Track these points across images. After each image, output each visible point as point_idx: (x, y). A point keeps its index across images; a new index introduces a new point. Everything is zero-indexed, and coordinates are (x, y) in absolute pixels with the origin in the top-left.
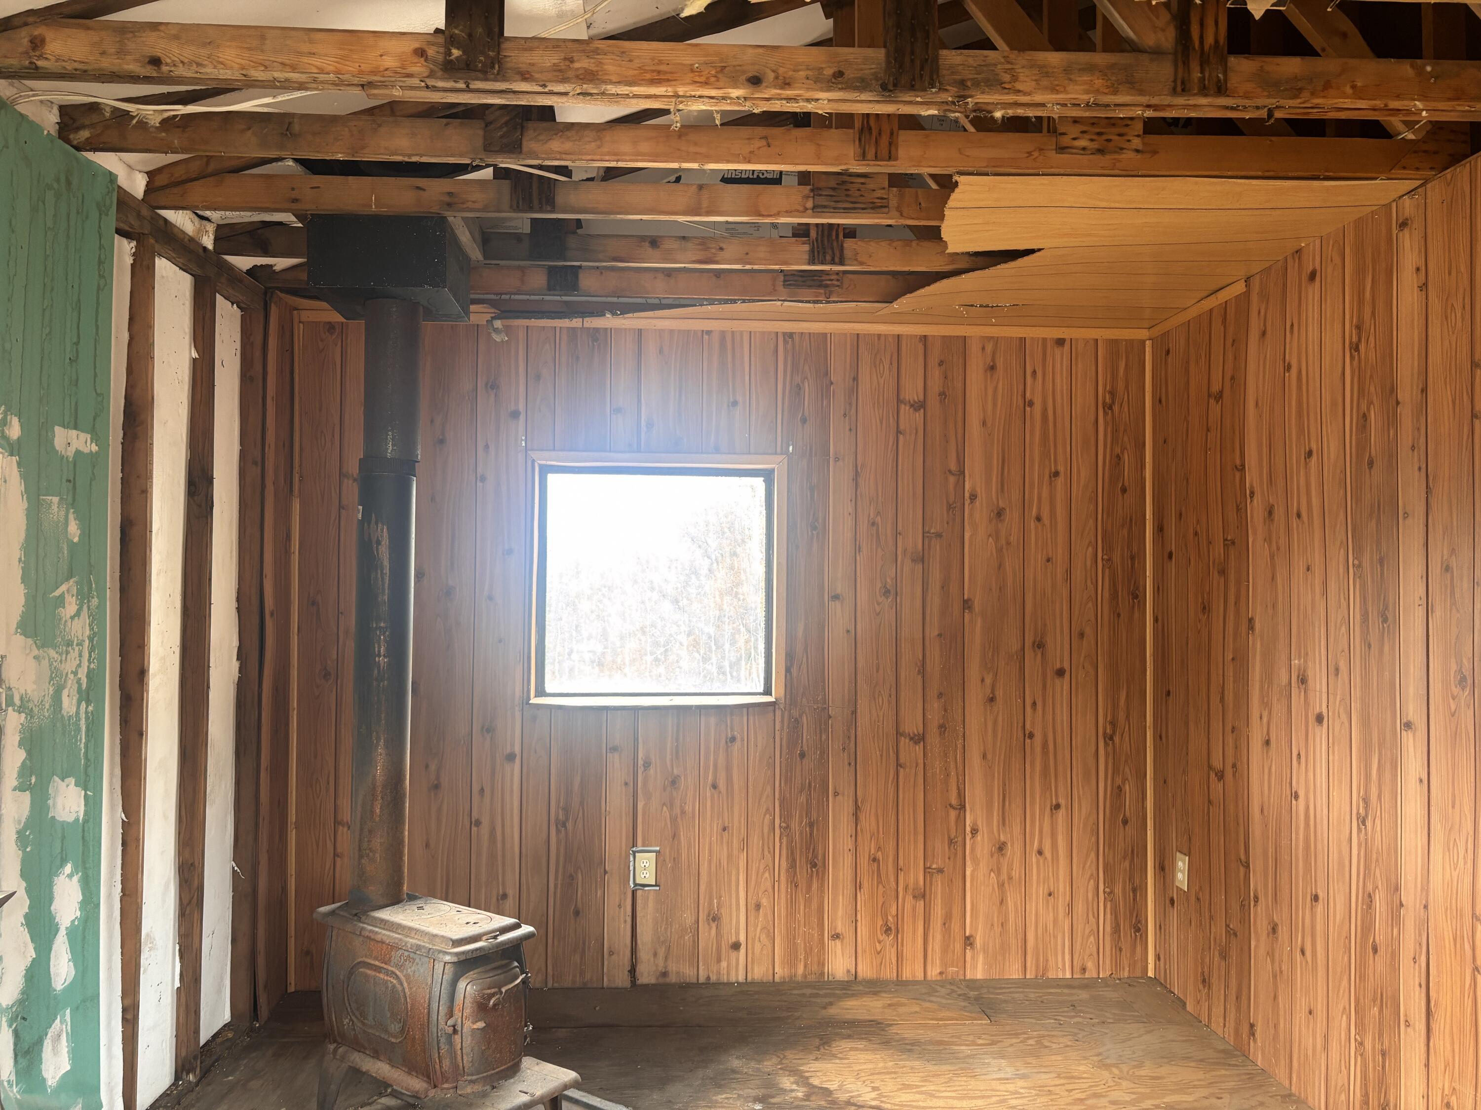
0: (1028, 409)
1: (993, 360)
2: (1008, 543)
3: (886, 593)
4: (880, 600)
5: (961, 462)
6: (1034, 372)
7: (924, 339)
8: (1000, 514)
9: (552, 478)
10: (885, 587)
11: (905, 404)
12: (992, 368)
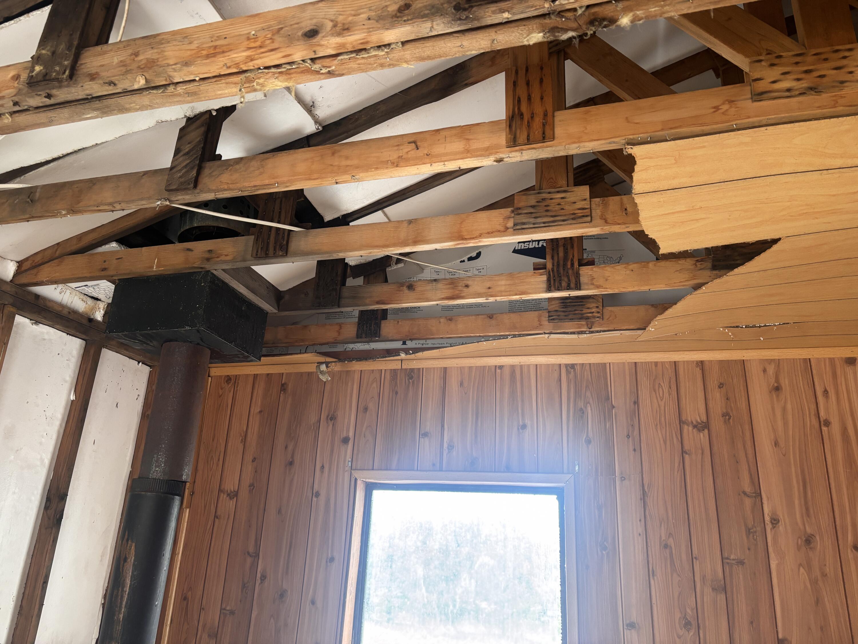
0: (824, 429)
1: (777, 380)
2: (824, 575)
3: (687, 625)
4: (681, 633)
5: (756, 482)
6: (826, 392)
7: (701, 364)
8: (809, 541)
9: (377, 494)
10: (685, 617)
11: (688, 425)
12: (777, 389)
